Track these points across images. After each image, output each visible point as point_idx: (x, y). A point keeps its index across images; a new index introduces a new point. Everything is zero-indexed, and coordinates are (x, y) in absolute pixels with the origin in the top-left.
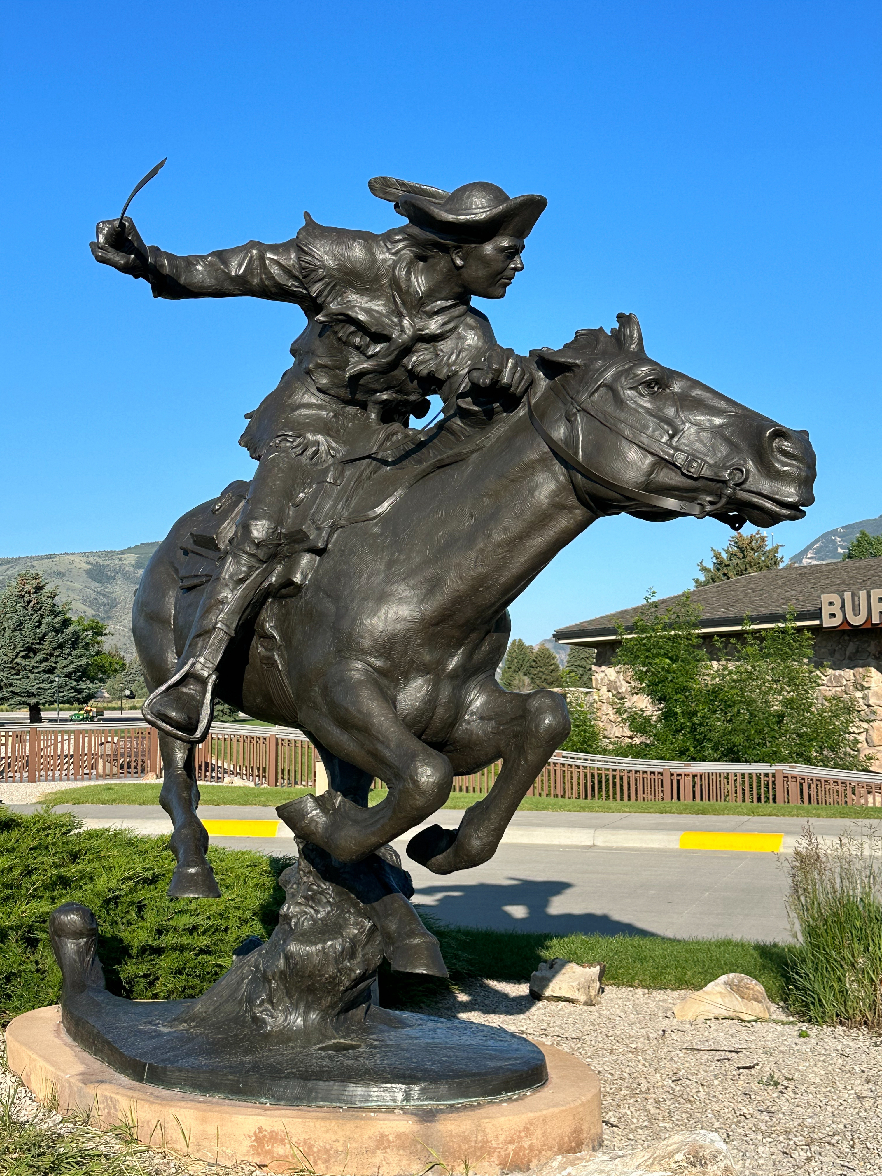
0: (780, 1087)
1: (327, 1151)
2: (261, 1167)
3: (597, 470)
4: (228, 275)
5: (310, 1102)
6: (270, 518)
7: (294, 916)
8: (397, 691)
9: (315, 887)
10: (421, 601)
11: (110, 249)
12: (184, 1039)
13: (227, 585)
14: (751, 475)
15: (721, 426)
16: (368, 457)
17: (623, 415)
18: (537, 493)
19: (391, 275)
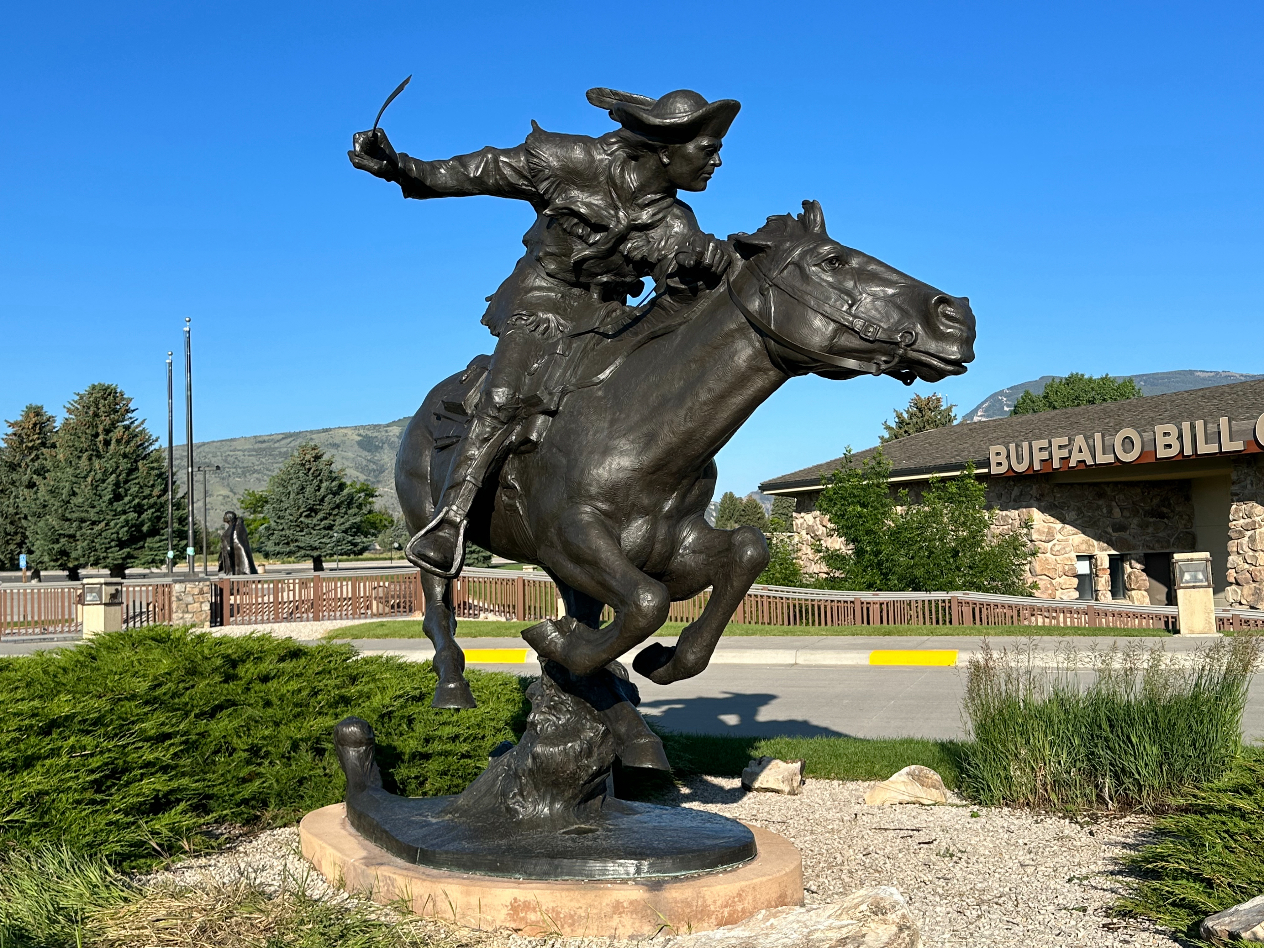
0: (955, 859)
1: (571, 917)
2: (516, 931)
3: (788, 337)
4: (467, 177)
5: (556, 876)
6: (509, 386)
7: (539, 723)
8: (621, 531)
9: (556, 699)
10: (639, 454)
11: (366, 156)
12: (449, 828)
13: (474, 444)
14: (919, 337)
15: (893, 295)
16: (592, 331)
17: (809, 289)
18: (736, 358)
19: (607, 173)
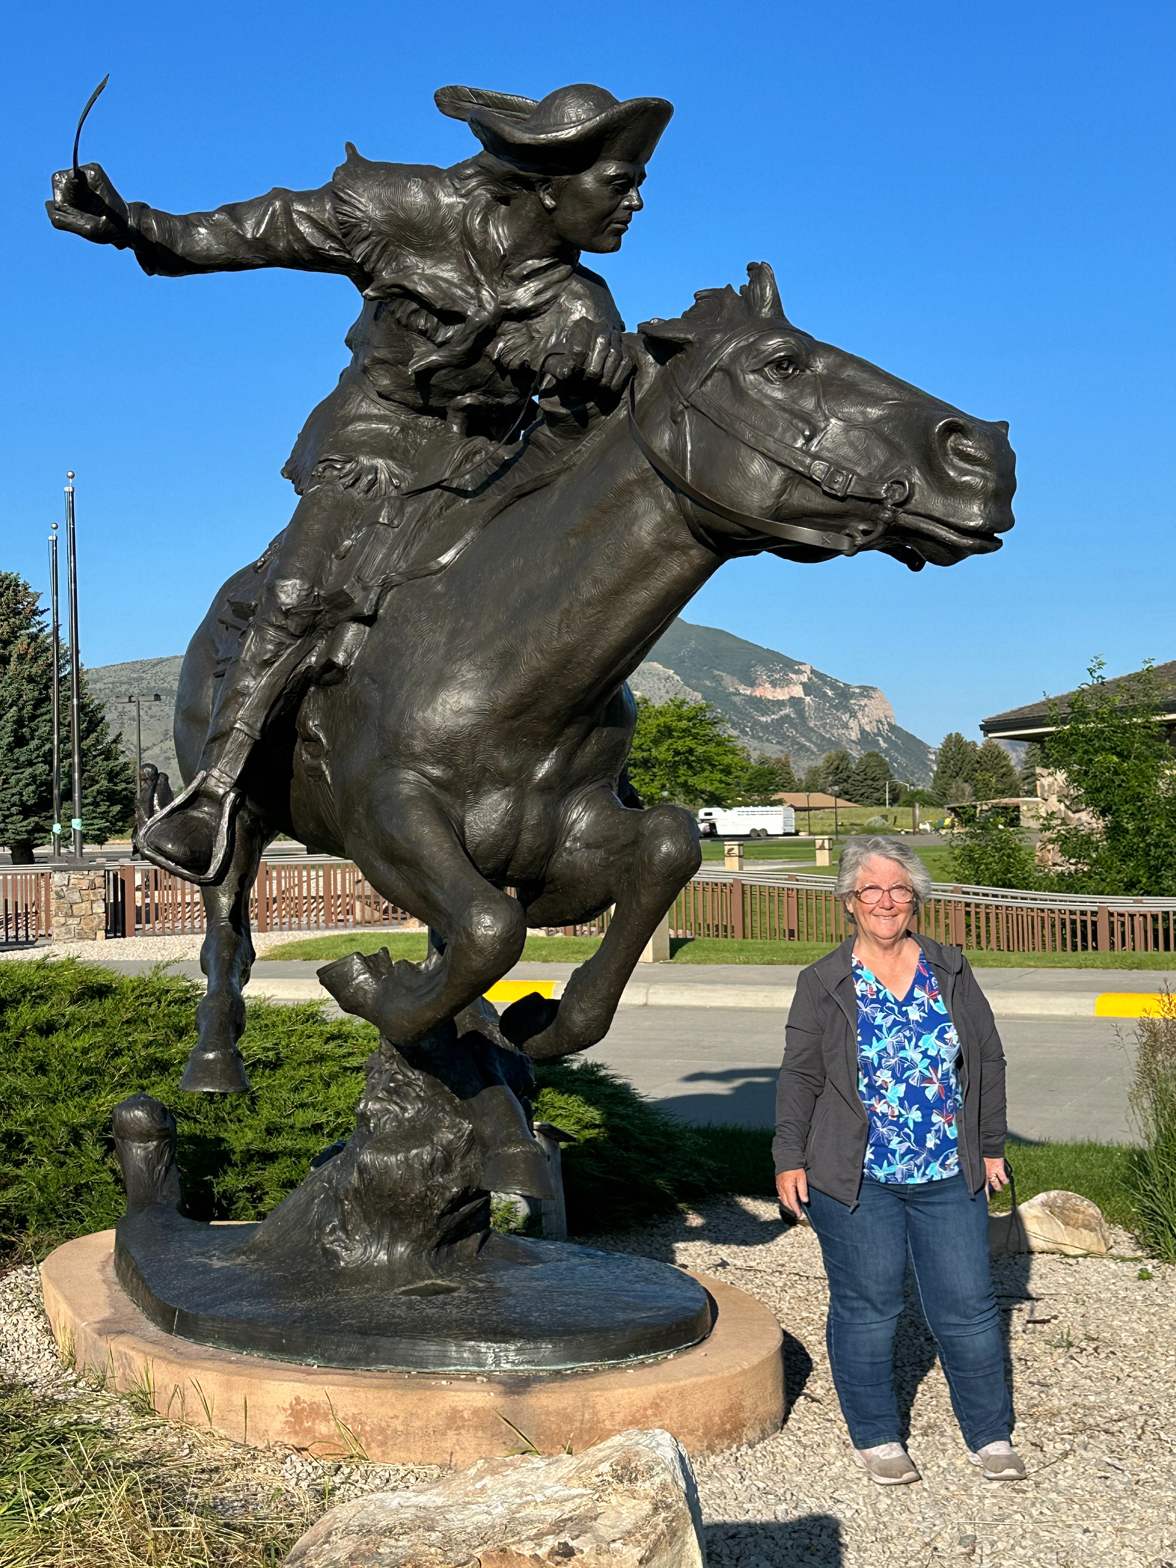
0: (1073, 1350)
1: (382, 1431)
2: (299, 1450)
3: (709, 492)
4: (243, 237)
5: (368, 1364)
6: (302, 576)
7: (373, 1115)
8: (465, 811)
9: (400, 1077)
10: (491, 685)
11: (71, 210)
13: (247, 670)
14: (917, 489)
15: (879, 420)
16: (437, 485)
17: (743, 411)
18: (635, 528)
19: (460, 225)
